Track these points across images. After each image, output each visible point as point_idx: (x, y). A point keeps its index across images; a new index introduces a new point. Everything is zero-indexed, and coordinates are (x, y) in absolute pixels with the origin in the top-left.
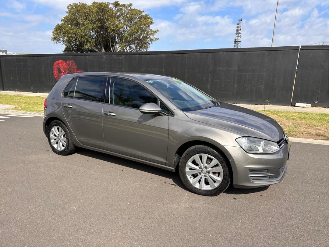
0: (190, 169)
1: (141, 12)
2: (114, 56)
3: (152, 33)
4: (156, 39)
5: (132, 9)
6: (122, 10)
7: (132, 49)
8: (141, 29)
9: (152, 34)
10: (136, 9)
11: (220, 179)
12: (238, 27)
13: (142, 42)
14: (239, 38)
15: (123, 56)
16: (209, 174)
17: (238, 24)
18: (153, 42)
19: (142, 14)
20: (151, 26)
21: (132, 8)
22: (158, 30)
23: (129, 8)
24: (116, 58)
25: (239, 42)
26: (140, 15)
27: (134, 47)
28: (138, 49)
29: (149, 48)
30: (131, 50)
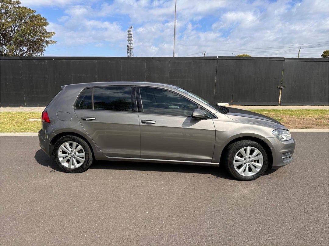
0: (236, 161)
1: (32, 12)
2: (34, 61)
3: (48, 35)
4: (53, 42)
5: (21, 7)
6: (7, 7)
7: (23, 52)
8: (35, 30)
9: (47, 37)
10: (26, 8)
11: (260, 165)
12: (129, 35)
13: (36, 46)
14: (131, 45)
15: (46, 61)
16: (252, 163)
17: (129, 32)
18: (50, 45)
19: (34, 14)
20: (45, 27)
21: (20, 5)
22: (54, 33)
23: (17, 6)
24: (37, 63)
25: (131, 49)
26: (31, 15)
27: (26, 50)
28: (31, 52)
29: (44, 51)
30: (21, 53)
